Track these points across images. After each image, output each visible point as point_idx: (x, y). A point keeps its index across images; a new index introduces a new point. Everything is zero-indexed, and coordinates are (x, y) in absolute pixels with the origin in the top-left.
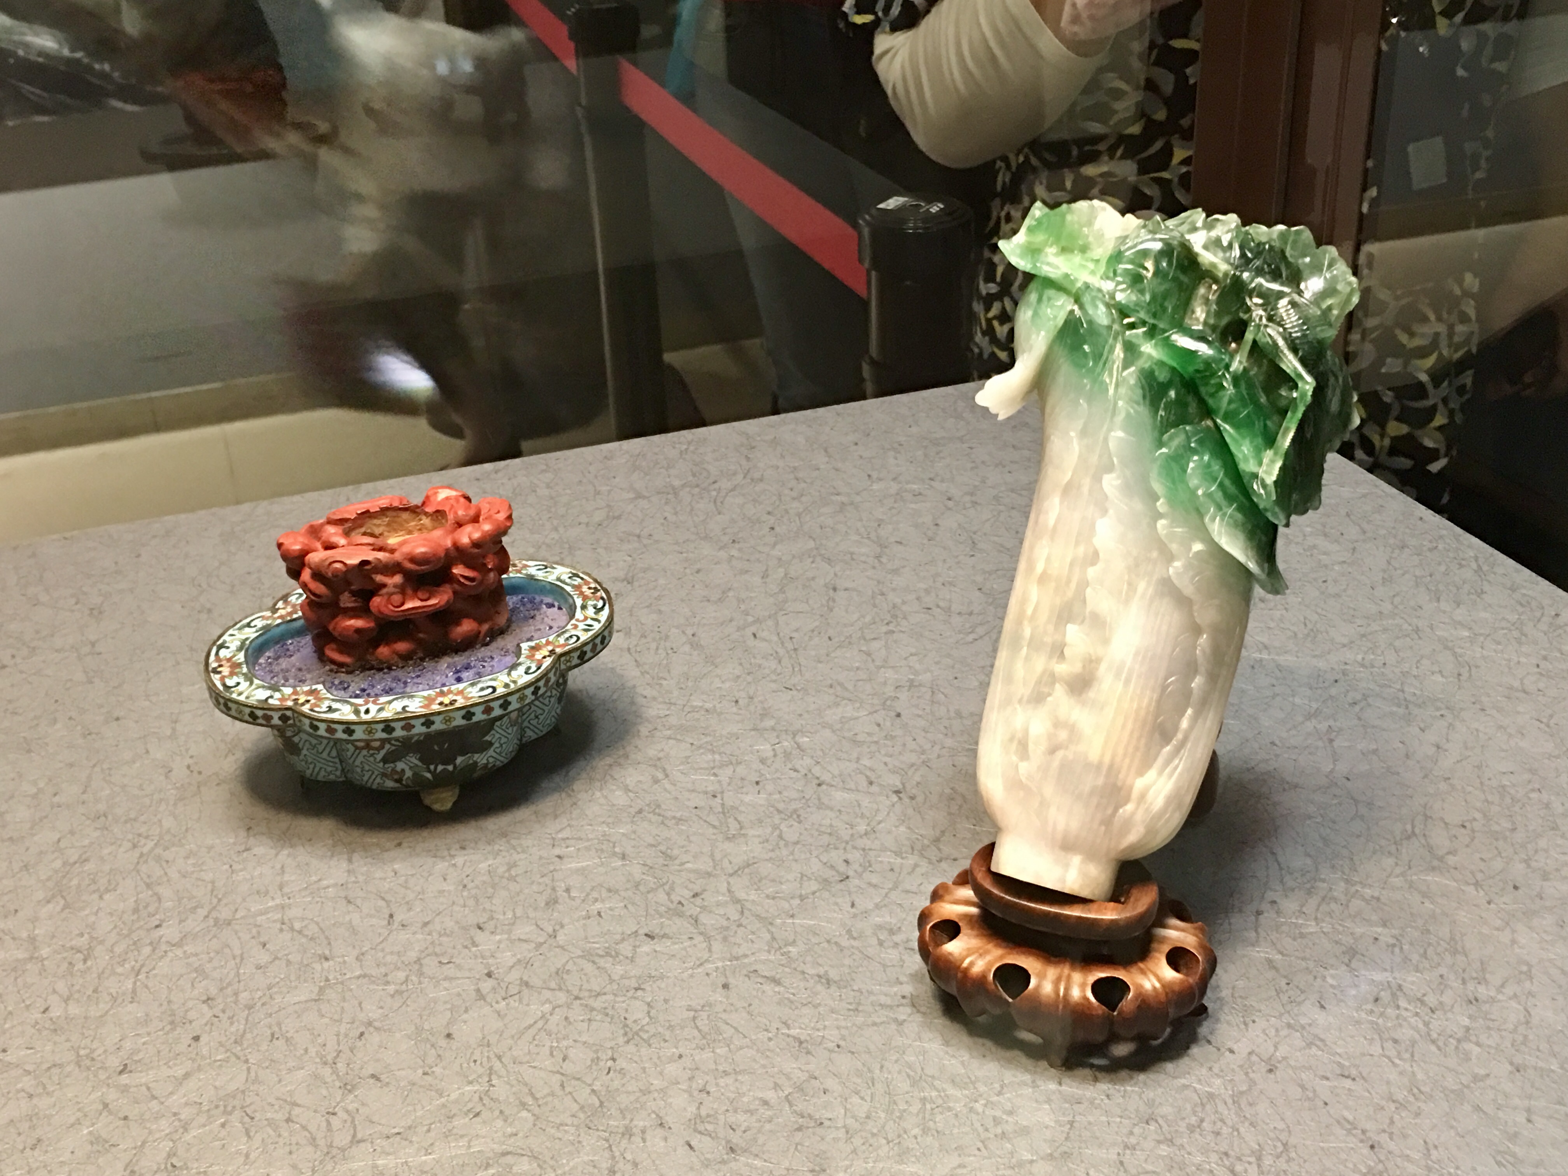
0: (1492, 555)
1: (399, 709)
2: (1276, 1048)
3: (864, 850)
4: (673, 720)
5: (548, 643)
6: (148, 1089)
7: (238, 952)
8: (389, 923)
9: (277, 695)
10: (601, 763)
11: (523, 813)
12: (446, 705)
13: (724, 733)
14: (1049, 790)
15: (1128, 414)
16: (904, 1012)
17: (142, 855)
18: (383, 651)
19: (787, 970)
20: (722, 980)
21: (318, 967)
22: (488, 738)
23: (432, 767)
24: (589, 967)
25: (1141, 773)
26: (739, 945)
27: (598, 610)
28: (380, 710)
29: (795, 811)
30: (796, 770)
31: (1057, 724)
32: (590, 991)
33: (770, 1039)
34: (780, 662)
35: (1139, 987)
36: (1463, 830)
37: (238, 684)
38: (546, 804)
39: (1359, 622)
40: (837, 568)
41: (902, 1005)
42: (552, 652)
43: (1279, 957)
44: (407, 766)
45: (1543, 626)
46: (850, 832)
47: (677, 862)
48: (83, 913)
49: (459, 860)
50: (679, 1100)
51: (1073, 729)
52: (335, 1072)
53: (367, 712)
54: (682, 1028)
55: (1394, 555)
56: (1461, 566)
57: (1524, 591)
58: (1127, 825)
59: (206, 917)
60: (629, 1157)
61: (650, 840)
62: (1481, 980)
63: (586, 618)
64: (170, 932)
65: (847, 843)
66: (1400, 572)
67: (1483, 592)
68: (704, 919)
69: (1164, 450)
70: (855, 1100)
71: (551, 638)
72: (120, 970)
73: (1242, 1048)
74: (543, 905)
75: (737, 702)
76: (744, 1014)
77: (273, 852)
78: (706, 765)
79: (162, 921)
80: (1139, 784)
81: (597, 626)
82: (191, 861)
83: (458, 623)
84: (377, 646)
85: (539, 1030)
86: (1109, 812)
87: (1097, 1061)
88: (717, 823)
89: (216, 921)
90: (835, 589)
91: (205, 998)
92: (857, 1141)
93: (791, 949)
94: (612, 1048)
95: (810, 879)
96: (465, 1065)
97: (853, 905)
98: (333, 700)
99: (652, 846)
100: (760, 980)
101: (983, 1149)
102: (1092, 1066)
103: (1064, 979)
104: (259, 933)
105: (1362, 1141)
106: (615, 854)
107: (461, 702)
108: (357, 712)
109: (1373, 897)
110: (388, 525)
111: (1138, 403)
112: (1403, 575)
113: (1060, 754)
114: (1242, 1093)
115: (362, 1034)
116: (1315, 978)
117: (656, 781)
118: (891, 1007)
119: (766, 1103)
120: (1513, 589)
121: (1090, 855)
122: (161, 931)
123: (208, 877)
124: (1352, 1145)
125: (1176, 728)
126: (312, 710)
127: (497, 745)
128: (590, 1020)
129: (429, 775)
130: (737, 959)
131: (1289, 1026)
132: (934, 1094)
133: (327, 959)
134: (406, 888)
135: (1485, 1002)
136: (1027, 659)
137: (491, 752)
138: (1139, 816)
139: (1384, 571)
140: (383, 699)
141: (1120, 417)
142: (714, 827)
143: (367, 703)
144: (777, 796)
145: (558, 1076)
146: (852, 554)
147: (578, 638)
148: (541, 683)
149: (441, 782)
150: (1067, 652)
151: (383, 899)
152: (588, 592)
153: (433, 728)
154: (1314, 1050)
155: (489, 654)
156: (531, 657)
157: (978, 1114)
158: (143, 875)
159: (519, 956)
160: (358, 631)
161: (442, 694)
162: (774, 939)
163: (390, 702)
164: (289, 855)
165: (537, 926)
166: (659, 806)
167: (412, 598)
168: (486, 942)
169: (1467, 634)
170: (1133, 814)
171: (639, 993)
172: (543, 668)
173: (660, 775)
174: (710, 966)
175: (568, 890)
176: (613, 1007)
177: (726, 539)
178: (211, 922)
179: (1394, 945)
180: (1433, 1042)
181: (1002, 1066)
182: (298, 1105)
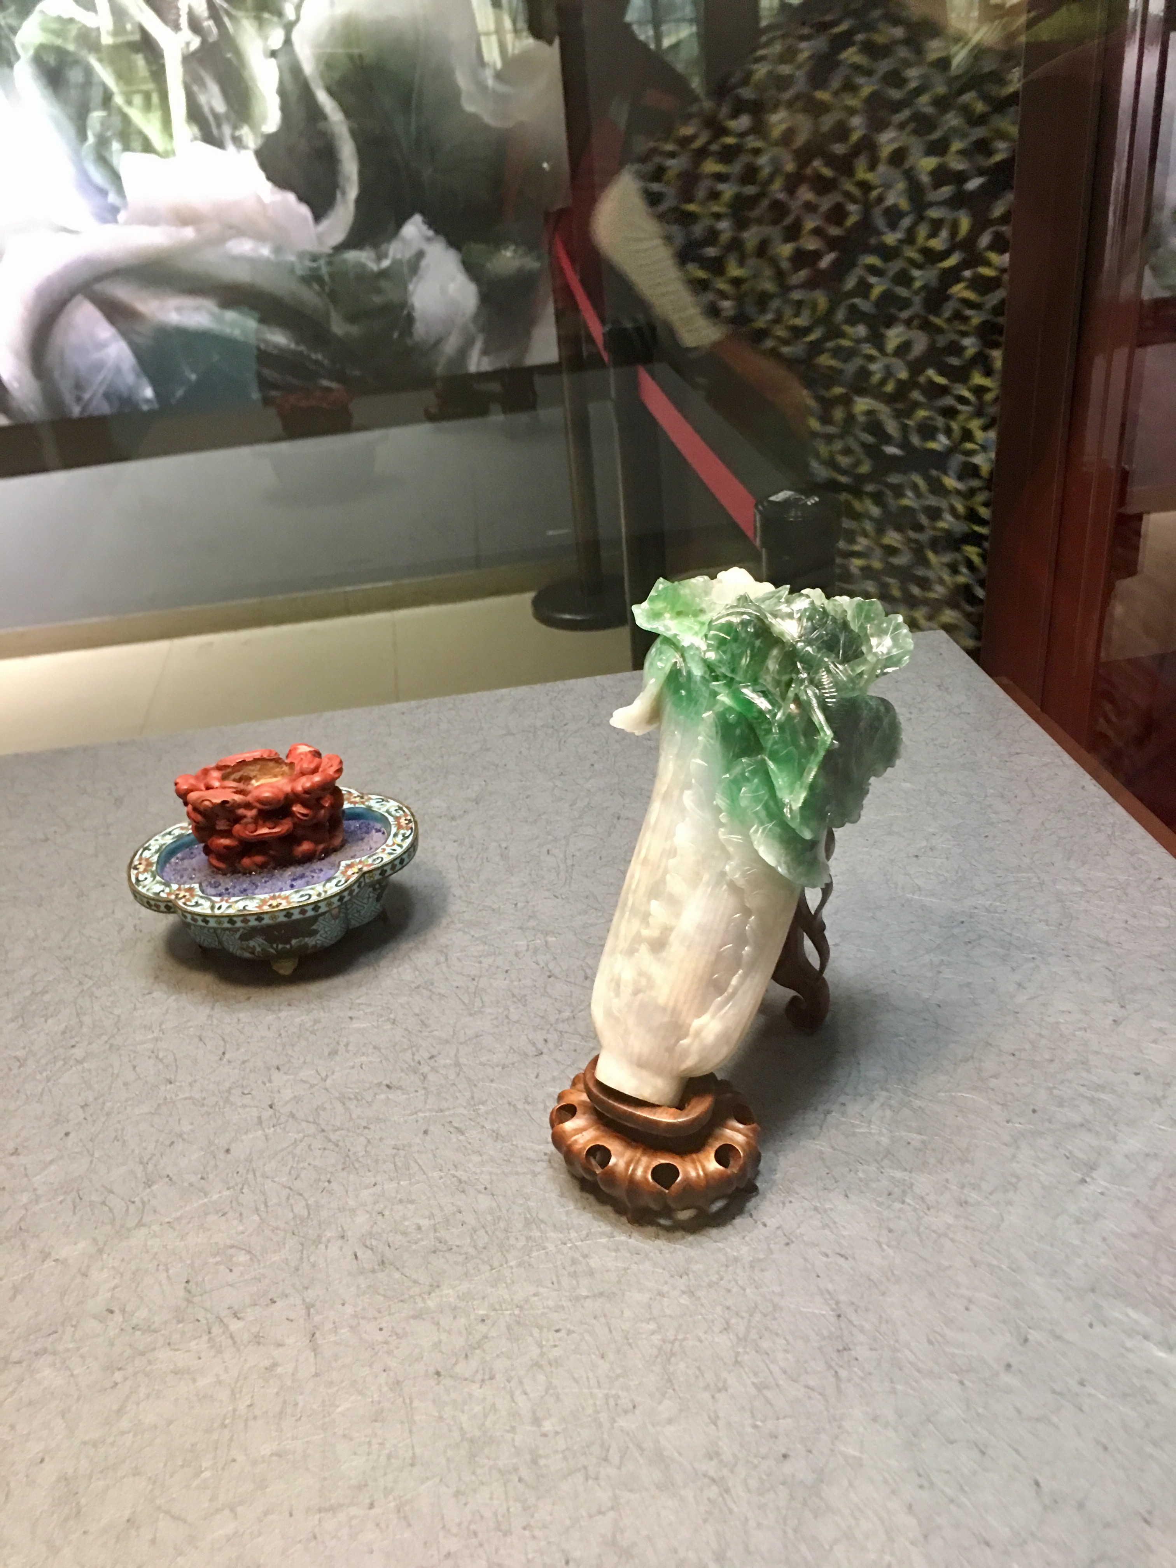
0: (1128, 822)
1: (241, 908)
2: (799, 1227)
3: (561, 1032)
4: (466, 916)
5: (360, 862)
6: (25, 1169)
7: (116, 1072)
8: (221, 1059)
9: (167, 890)
10: (405, 946)
11: (339, 981)
12: (274, 907)
13: (499, 929)
14: (631, 1022)
15: (705, 747)
16: (540, 1167)
17: (82, 991)
18: (246, 861)
19: (472, 1123)
20: (424, 1128)
21: (163, 1088)
22: (314, 927)
23: (275, 946)
24: (339, 1108)
25: (698, 1015)
26: (446, 1100)
27: (405, 838)
28: (229, 907)
29: (525, 996)
30: (538, 964)
31: (641, 974)
32: (333, 1125)
33: (441, 1178)
34: (558, 874)
35: (686, 1173)
36: (1012, 1058)
37: (146, 879)
38: (355, 976)
39: (1000, 873)
40: (627, 800)
41: (542, 1161)
42: (360, 870)
43: (830, 1150)
44: (257, 944)
45: (1144, 888)
46: (557, 1016)
47: (429, 1029)
48: (30, 1032)
49: (283, 1014)
50: (361, 1219)
51: (649, 978)
52: (145, 1170)
53: (220, 908)
54: (384, 1162)
55: (1050, 818)
56: (1099, 830)
57: (1140, 856)
58: (685, 1053)
59: (106, 1042)
60: (312, 1259)
61: (417, 1011)
62: (975, 1187)
63: (394, 844)
64: (78, 1052)
65: (551, 1025)
66: (1048, 832)
67: (1108, 854)
68: (431, 1077)
69: (728, 775)
70: (482, 1232)
71: (363, 859)
72: (38, 1077)
73: (772, 1222)
74: (326, 1054)
75: (516, 905)
76: (430, 1156)
77: (165, 996)
78: (476, 954)
79: (77, 1042)
80: (696, 1023)
81: (399, 851)
82: (111, 999)
83: (299, 844)
84: (243, 857)
85: (289, 1153)
86: (673, 1041)
87: (663, 1222)
88: (467, 1001)
89: (111, 1046)
90: (619, 818)
91: (83, 1104)
92: (470, 1266)
93: (481, 1107)
94: (332, 1173)
95: (515, 1052)
96: (230, 1175)
97: (537, 1077)
98: (201, 897)
99: (417, 1015)
100: (451, 1129)
101: (555, 1283)
102: (659, 1225)
103: (634, 1162)
104: (135, 1057)
105: (833, 1310)
106: (389, 1019)
107: (284, 905)
108: (212, 908)
109: (920, 1107)
110: (260, 770)
111: (712, 738)
112: (1050, 835)
113: (640, 996)
114: (760, 1260)
115: (172, 1143)
116: (851, 1171)
117: (438, 963)
118: (533, 1161)
119: (419, 1228)
120: (1132, 853)
121: (658, 1071)
122: (74, 1050)
123: (117, 1011)
124: (824, 1312)
125: (728, 983)
126: (185, 904)
127: (322, 932)
128: (325, 1149)
129: (272, 951)
130: (441, 1111)
131: (816, 1209)
132: (538, 1234)
133: (171, 1083)
134: (241, 1032)
135: (972, 1205)
136: (629, 921)
137: (318, 937)
138: (695, 1047)
139: (1037, 831)
140: (233, 899)
141: (698, 749)
142: (464, 1003)
143: (222, 901)
144: (516, 983)
145: (288, 1190)
146: (642, 789)
147: (382, 859)
148: (346, 894)
149: (282, 955)
150: (651, 920)
151: (223, 1040)
152: (403, 822)
153: (264, 922)
154: (827, 1231)
155: (320, 867)
156: (344, 873)
157: (563, 1254)
158: (78, 1007)
159: (296, 1094)
160: (226, 847)
161: (274, 898)
162: (473, 1098)
163: (237, 902)
164: (175, 1000)
165: (317, 1071)
166: (432, 984)
167: (263, 826)
168: (278, 1079)
169: (1080, 889)
170: (690, 1045)
171: (366, 1131)
172: (349, 882)
173: (442, 959)
174: (421, 1115)
175: (347, 1045)
176: (344, 1141)
177: (557, 771)
178: (107, 1046)
179: (920, 1150)
180: (919, 1234)
181: (594, 1218)
182: (113, 1193)
